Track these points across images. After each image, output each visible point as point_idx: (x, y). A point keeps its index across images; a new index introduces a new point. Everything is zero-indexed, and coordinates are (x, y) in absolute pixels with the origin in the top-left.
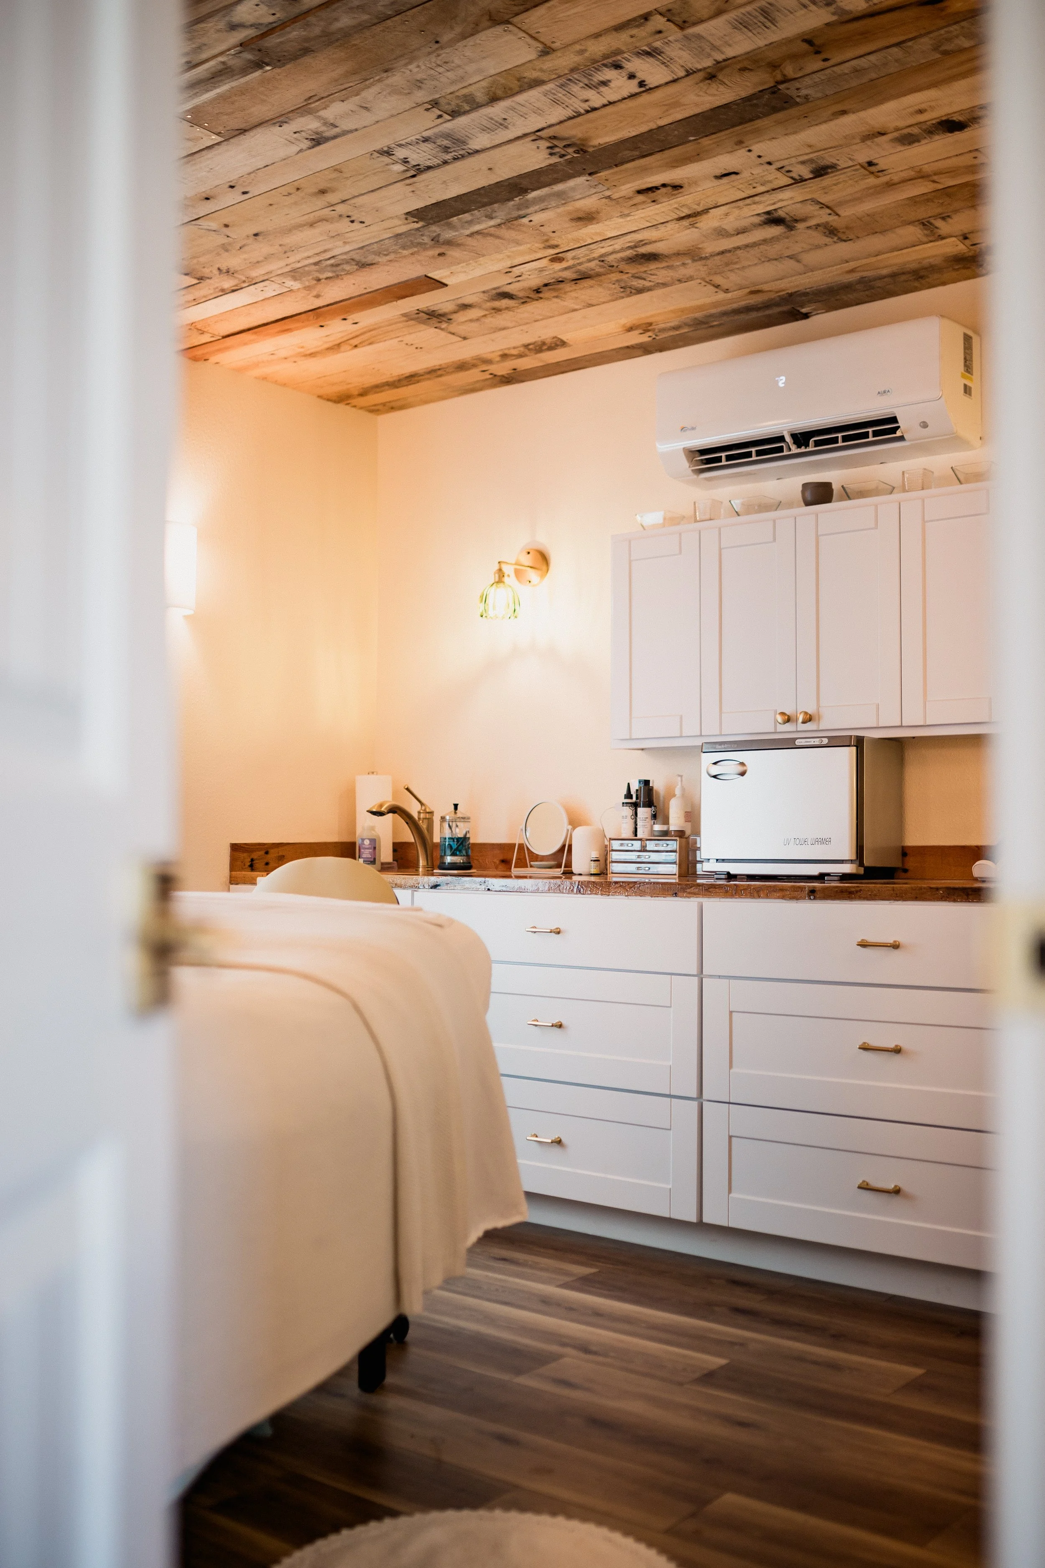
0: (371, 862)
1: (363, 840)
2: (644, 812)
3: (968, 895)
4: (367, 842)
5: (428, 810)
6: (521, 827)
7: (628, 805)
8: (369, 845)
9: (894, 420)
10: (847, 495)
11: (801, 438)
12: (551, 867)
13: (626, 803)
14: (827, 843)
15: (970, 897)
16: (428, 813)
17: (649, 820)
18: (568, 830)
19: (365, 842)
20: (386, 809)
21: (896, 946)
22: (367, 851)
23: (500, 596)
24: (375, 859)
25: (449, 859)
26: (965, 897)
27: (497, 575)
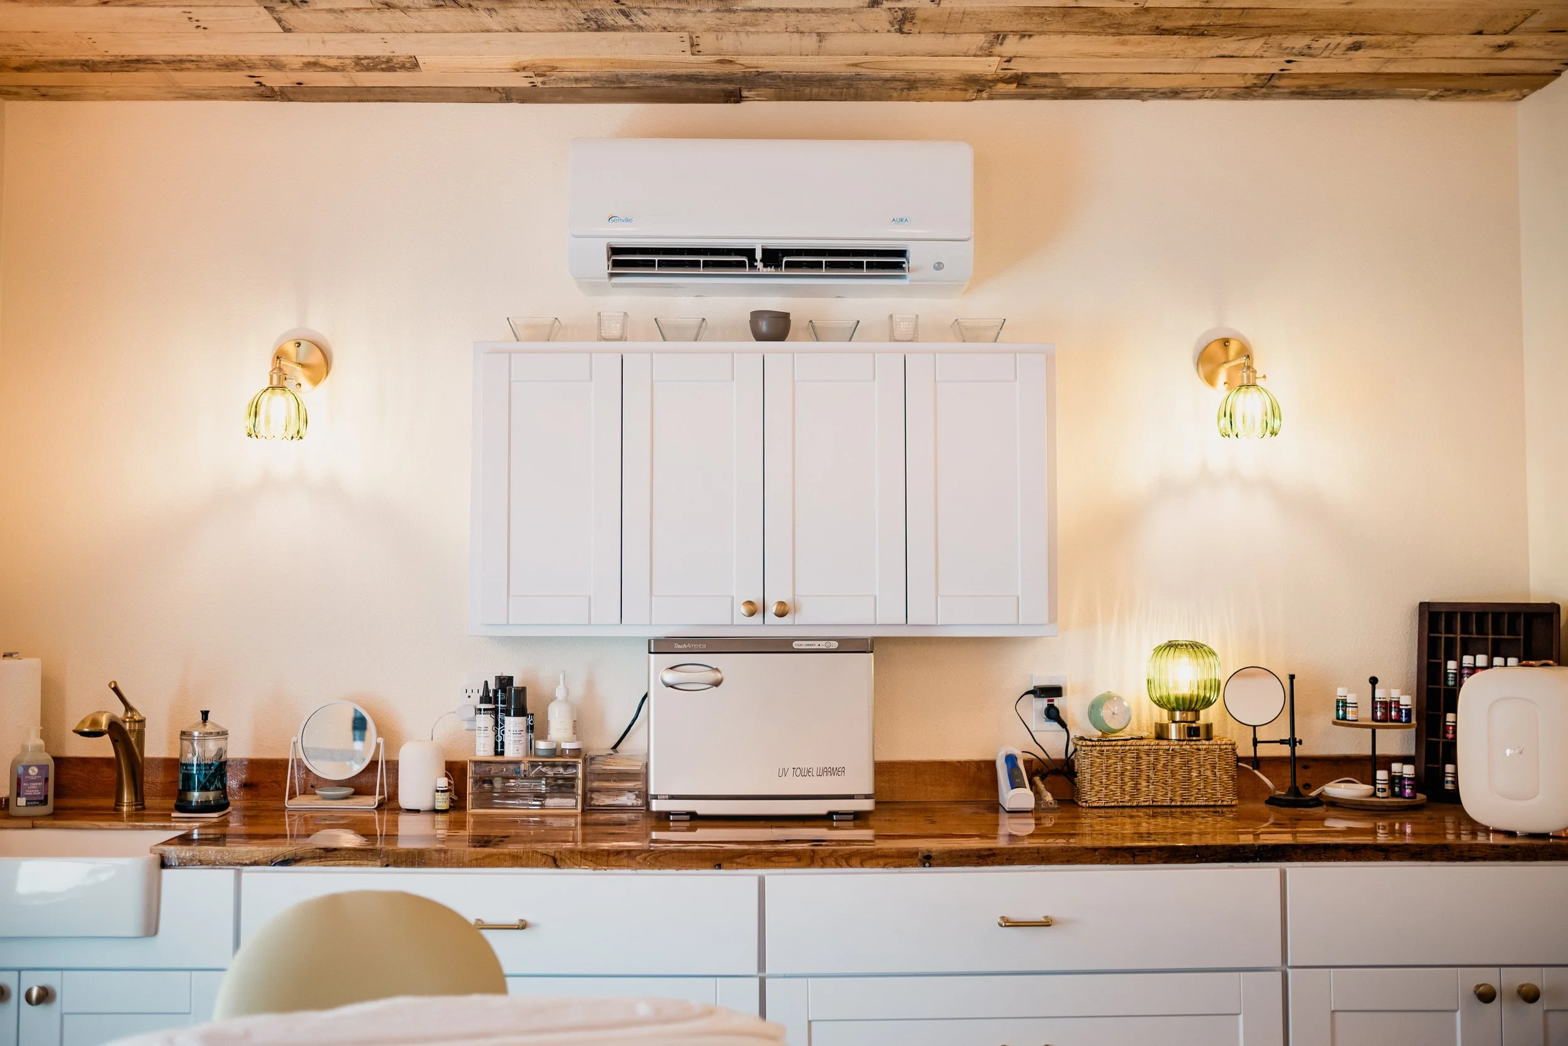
0: (41, 801)
1: (26, 768)
2: (513, 724)
3: (1134, 856)
4: (34, 771)
5: (136, 718)
6: (294, 739)
7: (489, 712)
8: (38, 775)
9: (902, 253)
10: (815, 332)
11: (773, 257)
12: (346, 798)
13: (485, 710)
14: (840, 773)
15: (1137, 858)
16: (139, 721)
17: (524, 733)
18: (378, 745)
19: (30, 772)
20: (105, 727)
21: (1046, 923)
22: (34, 785)
23: (278, 406)
24: (46, 797)
25: (196, 796)
26: (1131, 859)
27: (275, 377)
